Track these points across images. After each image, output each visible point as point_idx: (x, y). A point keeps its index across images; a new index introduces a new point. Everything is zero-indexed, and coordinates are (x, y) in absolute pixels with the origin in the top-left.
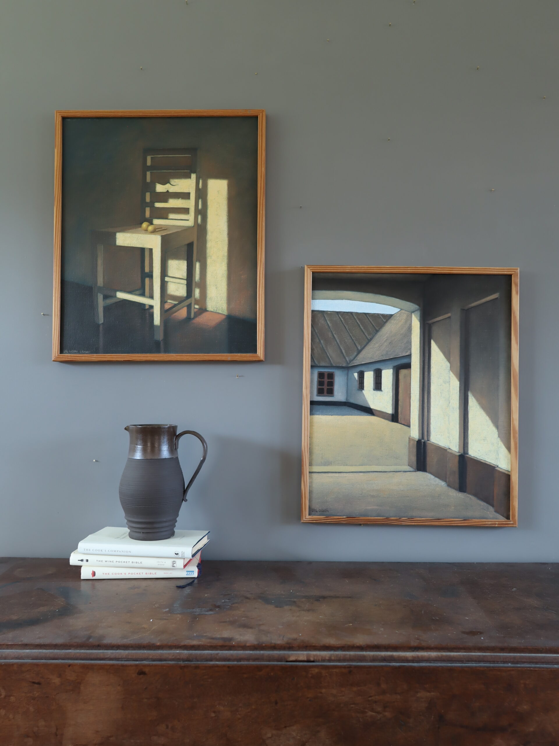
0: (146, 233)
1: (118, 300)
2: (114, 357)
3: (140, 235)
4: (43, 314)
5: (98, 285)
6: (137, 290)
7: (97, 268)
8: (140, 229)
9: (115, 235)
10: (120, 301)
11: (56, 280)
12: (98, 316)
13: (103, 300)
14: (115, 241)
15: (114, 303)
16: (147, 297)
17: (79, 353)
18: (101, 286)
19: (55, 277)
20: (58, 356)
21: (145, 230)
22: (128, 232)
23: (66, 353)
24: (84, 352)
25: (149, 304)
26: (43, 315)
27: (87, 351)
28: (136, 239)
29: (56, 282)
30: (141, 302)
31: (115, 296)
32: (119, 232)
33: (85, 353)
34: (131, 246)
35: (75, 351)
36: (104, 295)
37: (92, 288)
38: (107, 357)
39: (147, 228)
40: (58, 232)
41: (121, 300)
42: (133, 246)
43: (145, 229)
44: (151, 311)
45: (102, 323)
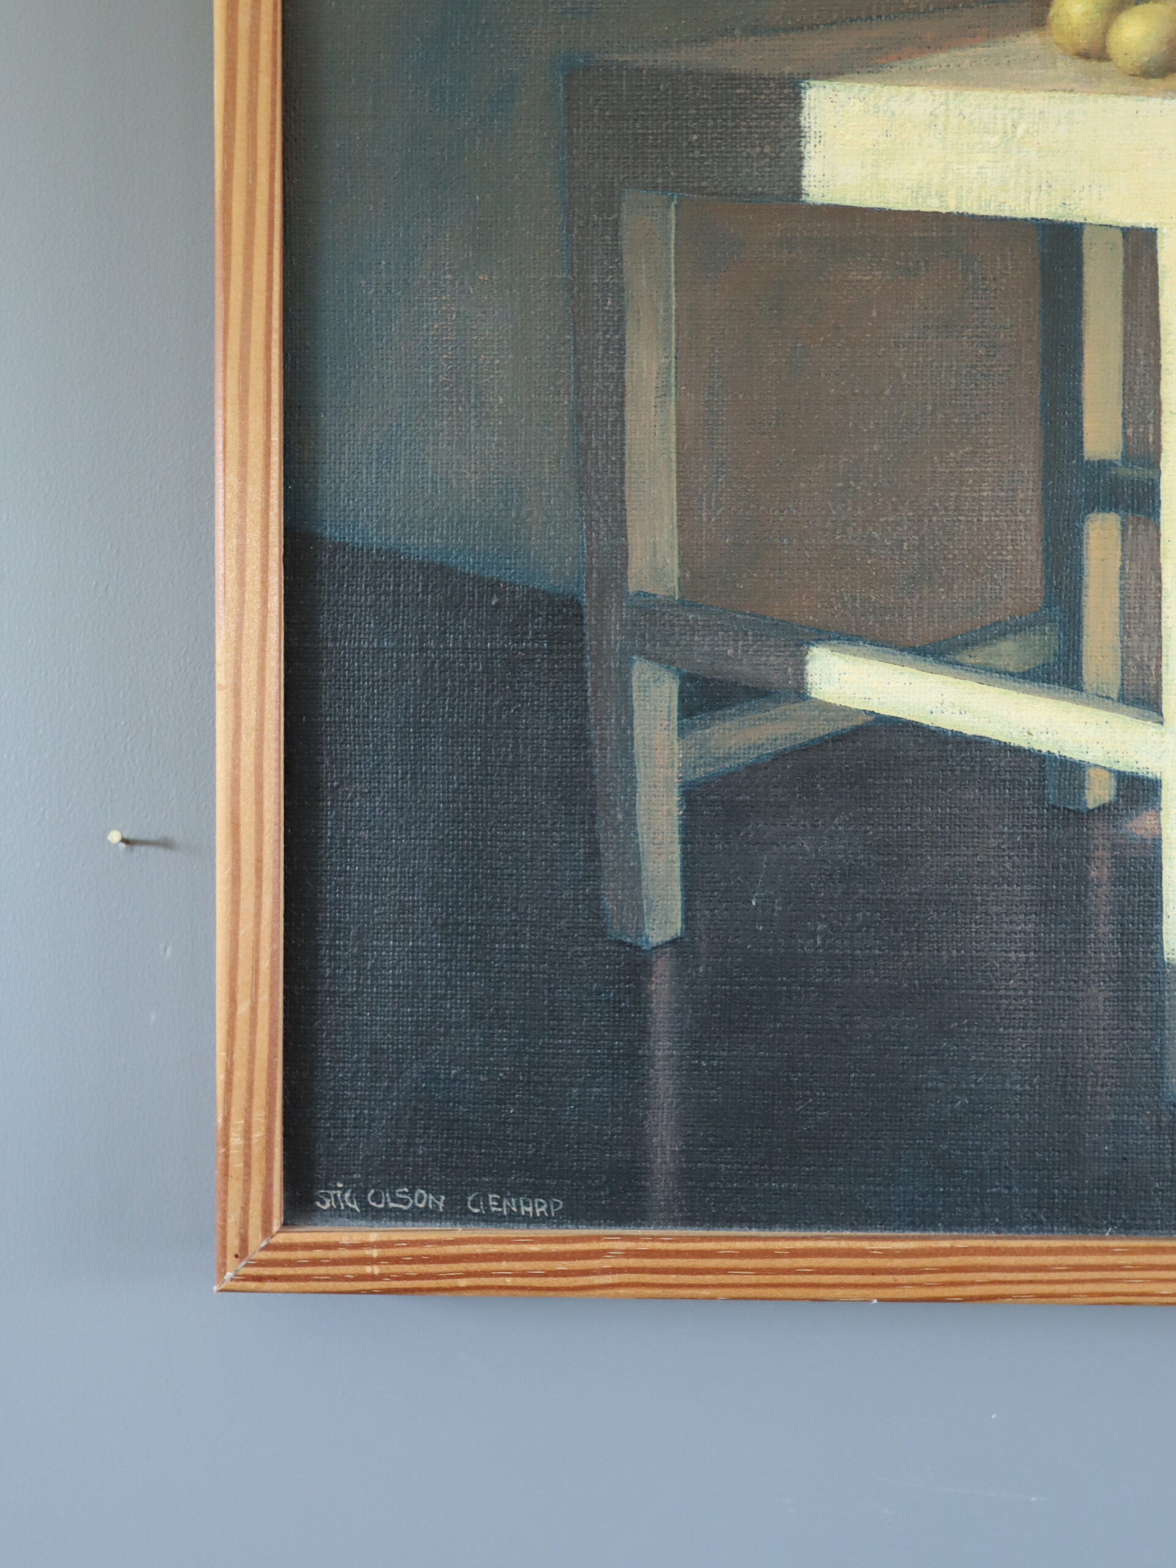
0: (1091, 84)
1: (821, 729)
2: (791, 1271)
3: (1034, 101)
4: (124, 841)
5: (632, 587)
6: (1000, 631)
7: (621, 420)
8: (1031, 41)
9: (796, 102)
10: (838, 738)
11: (242, 533)
12: (635, 875)
13: (682, 731)
14: (797, 161)
15: (780, 757)
16: (1101, 699)
17: (457, 1213)
18: (661, 592)
19: (234, 506)
20: (268, 1248)
21: (1085, 55)
22: (914, 78)
23: (336, 1213)
24: (510, 1204)
25: (1121, 767)
26: (123, 845)
27: (535, 1191)
28: (994, 140)
29: (241, 550)
30: (1043, 743)
31: (799, 692)
32: (829, 73)
33: (515, 1219)
34: (951, 206)
35: (425, 1199)
36: (687, 679)
37: (575, 605)
38: (725, 1271)
39: (1106, 31)
40: (253, 78)
41: (859, 722)
42: (972, 206)
43: (1083, 43)
44: (1138, 826)
45: (673, 942)
